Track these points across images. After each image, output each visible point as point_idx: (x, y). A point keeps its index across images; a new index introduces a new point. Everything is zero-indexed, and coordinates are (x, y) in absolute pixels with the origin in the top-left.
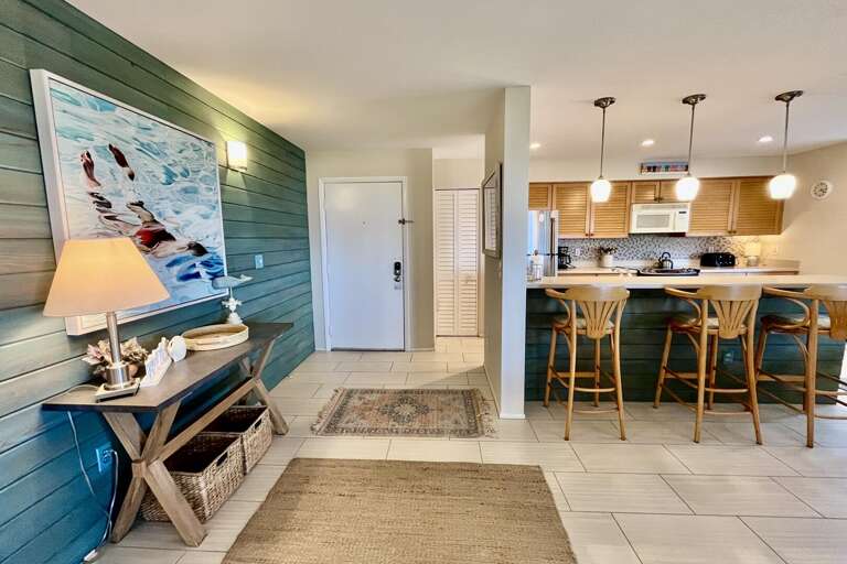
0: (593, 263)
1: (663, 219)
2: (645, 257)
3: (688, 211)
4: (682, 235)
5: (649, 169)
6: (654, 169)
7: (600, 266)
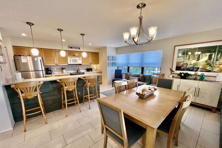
0: (61, 72)
1: (76, 61)
2: (74, 70)
3: (81, 59)
4: (81, 64)
5: (70, 48)
6: (72, 48)
7: (63, 73)
